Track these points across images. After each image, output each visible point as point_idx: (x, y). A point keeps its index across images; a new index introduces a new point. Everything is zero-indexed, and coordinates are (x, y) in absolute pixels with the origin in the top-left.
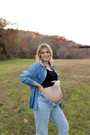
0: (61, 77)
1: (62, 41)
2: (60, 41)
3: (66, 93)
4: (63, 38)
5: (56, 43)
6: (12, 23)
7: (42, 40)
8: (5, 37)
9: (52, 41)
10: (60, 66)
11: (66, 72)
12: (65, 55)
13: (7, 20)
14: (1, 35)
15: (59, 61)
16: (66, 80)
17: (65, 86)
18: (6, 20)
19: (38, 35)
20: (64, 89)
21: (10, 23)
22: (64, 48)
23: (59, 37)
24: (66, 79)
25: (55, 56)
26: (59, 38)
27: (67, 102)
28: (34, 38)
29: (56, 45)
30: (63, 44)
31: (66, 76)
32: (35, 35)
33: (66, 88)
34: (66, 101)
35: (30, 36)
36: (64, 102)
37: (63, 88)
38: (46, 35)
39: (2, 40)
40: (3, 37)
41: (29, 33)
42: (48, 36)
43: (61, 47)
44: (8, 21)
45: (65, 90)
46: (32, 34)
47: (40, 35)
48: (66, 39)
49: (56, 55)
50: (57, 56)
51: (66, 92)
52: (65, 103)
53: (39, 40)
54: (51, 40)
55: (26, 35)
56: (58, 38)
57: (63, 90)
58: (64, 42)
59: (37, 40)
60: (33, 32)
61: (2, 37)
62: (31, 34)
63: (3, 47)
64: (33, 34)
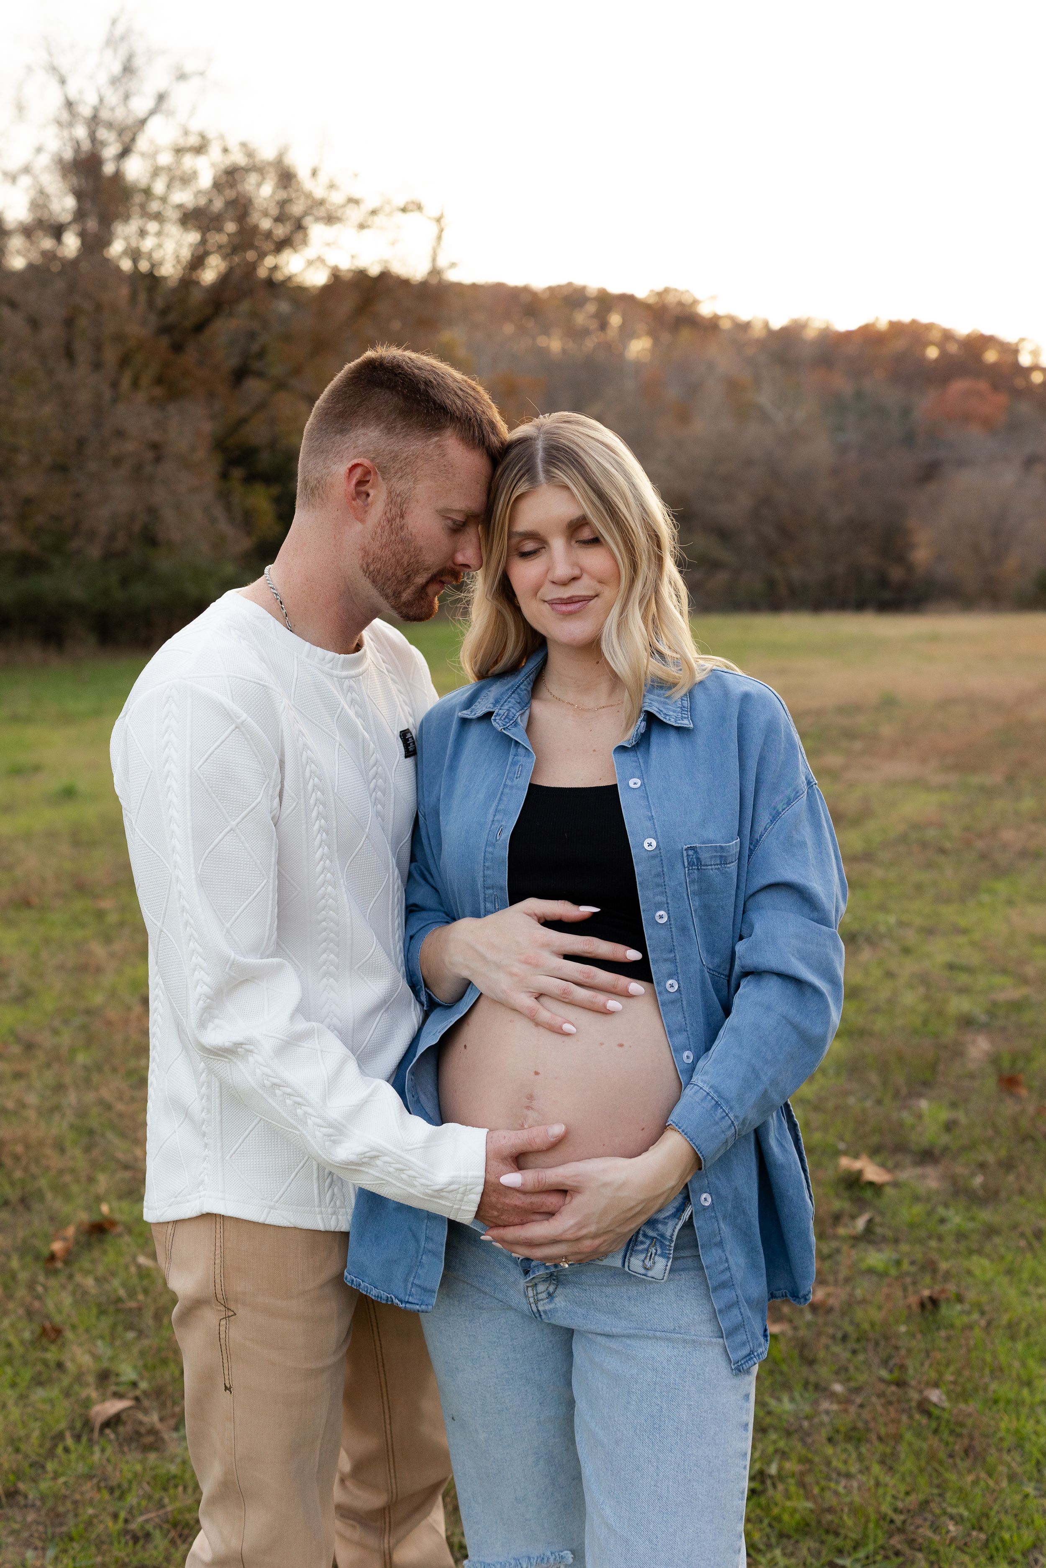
0: (942, 851)
1: (983, 386)
2: (959, 386)
3: (991, 1084)
4: (991, 356)
5: (906, 411)
6: (370, 203)
7: (733, 387)
8: (297, 371)
9: (859, 395)
10: (945, 703)
11: (1010, 779)
12: (1011, 562)
13: (314, 173)
14: (255, 347)
15: (934, 638)
16: (1002, 887)
17: (982, 981)
18: (303, 173)
19: (686, 334)
20: (967, 1022)
21: (354, 201)
22: (1009, 476)
23: (948, 336)
24: (1000, 872)
25: (896, 574)
26: (943, 353)
27: (991, 1231)
28: (638, 365)
29: (909, 439)
30: (987, 423)
31: (1008, 835)
32: (653, 333)
33: (993, 1010)
34: (986, 1215)
35: (590, 343)
36: (956, 1219)
37: (959, 1005)
38: (777, 324)
39: (262, 406)
40: (277, 370)
41: (580, 318)
42: (810, 334)
43: (962, 463)
44: (323, 178)
45: (984, 1028)
46: (615, 320)
47: (712, 325)
48: (1025, 360)
49: (901, 559)
50: (910, 568)
51: (995, 1060)
52: (961, 1236)
53: (694, 389)
54: (842, 384)
55: (542, 341)
56: (932, 353)
57: (950, 1033)
58: (1002, 399)
59: (672, 393)
60: (627, 300)
61: (260, 375)
62: (604, 325)
63: (275, 490)
64: (622, 328)
